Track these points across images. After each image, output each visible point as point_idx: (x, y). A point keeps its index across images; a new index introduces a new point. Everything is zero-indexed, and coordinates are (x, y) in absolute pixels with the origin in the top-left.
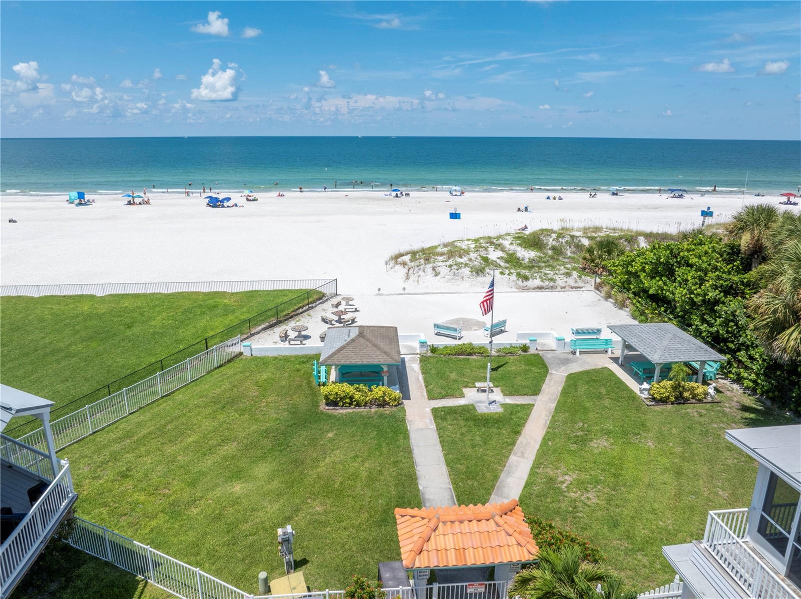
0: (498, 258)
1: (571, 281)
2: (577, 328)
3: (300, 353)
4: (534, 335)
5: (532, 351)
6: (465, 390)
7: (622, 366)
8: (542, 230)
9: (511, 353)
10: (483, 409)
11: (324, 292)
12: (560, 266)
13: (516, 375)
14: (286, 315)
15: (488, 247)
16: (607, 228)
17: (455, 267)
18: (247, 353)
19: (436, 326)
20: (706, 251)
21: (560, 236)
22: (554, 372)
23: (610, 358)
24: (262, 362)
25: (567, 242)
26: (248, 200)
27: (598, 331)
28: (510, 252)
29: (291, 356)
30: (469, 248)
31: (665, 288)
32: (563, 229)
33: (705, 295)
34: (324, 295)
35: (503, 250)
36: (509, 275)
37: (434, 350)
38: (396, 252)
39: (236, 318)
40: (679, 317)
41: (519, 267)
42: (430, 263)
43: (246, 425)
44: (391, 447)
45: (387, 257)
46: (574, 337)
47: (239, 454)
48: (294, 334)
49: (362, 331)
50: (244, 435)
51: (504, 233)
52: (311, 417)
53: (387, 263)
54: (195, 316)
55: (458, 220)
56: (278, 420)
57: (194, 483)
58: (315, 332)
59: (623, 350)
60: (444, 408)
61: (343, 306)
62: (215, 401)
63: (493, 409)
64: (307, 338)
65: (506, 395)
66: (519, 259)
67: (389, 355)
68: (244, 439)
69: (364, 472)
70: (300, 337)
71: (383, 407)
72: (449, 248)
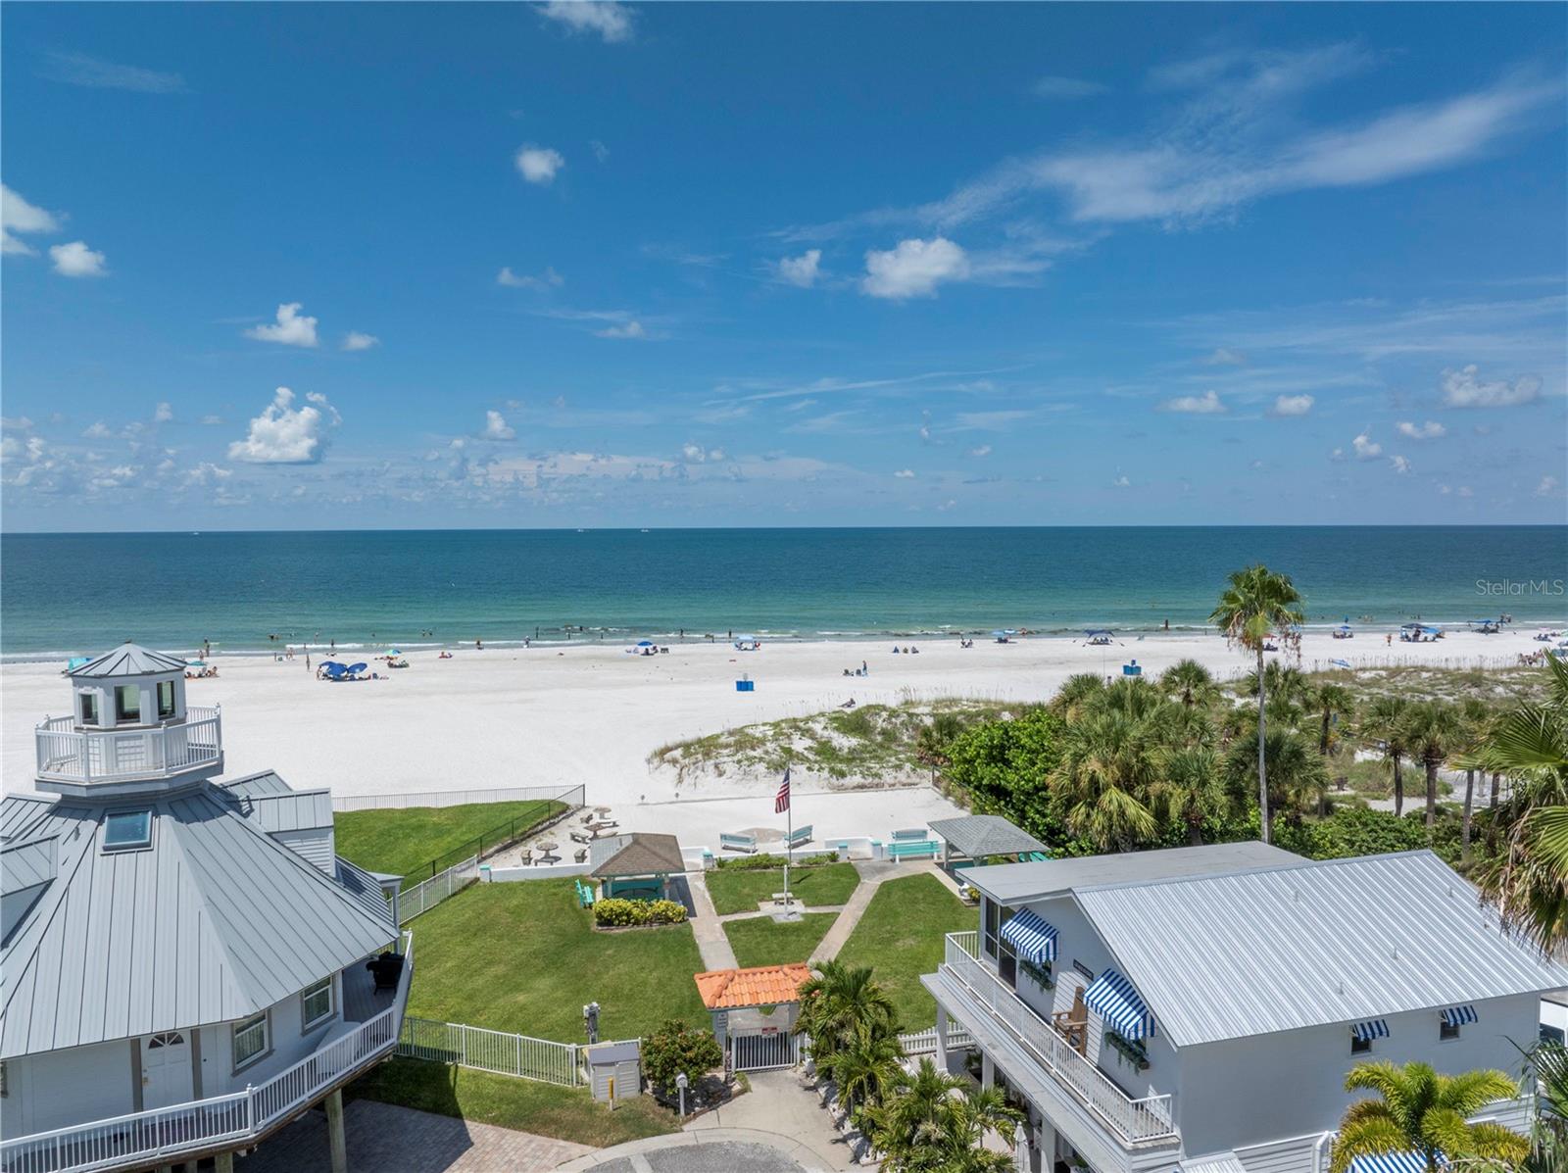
0: (806, 749)
1: (902, 776)
2: (898, 830)
3: (553, 876)
4: (846, 841)
5: (842, 860)
6: (760, 904)
7: (945, 871)
8: (869, 707)
9: (816, 863)
10: (780, 920)
11: (568, 803)
12: (890, 756)
13: (821, 886)
14: (522, 834)
15: (791, 734)
17: (746, 763)
18: (485, 879)
19: (724, 837)
21: (894, 713)
22: (866, 881)
23: (936, 864)
24: (507, 888)
25: (902, 723)
26: (391, 665)
27: (925, 833)
28: (823, 740)
29: (542, 881)
30: (765, 736)
31: (1001, 776)
32: (906, 703)
34: (568, 807)
35: (813, 737)
36: (818, 771)
37: (721, 864)
38: (661, 744)
39: (456, 840)
41: (834, 760)
42: (710, 758)
43: (509, 948)
44: (680, 959)
45: (648, 752)
46: (894, 842)
47: (511, 973)
48: (537, 855)
49: (637, 839)
50: (510, 957)
51: (816, 713)
52: (583, 937)
53: (649, 761)
54: (397, 839)
55: (749, 692)
56: (545, 942)
57: (470, 998)
58: (567, 851)
59: (947, 852)
60: (735, 922)
61: (596, 819)
62: (463, 929)
63: (793, 919)
64: (557, 859)
65: (807, 905)
66: (834, 749)
67: (670, 863)
68: (512, 960)
69: (653, 980)
70: (548, 858)
71: (666, 924)
72: (737, 737)
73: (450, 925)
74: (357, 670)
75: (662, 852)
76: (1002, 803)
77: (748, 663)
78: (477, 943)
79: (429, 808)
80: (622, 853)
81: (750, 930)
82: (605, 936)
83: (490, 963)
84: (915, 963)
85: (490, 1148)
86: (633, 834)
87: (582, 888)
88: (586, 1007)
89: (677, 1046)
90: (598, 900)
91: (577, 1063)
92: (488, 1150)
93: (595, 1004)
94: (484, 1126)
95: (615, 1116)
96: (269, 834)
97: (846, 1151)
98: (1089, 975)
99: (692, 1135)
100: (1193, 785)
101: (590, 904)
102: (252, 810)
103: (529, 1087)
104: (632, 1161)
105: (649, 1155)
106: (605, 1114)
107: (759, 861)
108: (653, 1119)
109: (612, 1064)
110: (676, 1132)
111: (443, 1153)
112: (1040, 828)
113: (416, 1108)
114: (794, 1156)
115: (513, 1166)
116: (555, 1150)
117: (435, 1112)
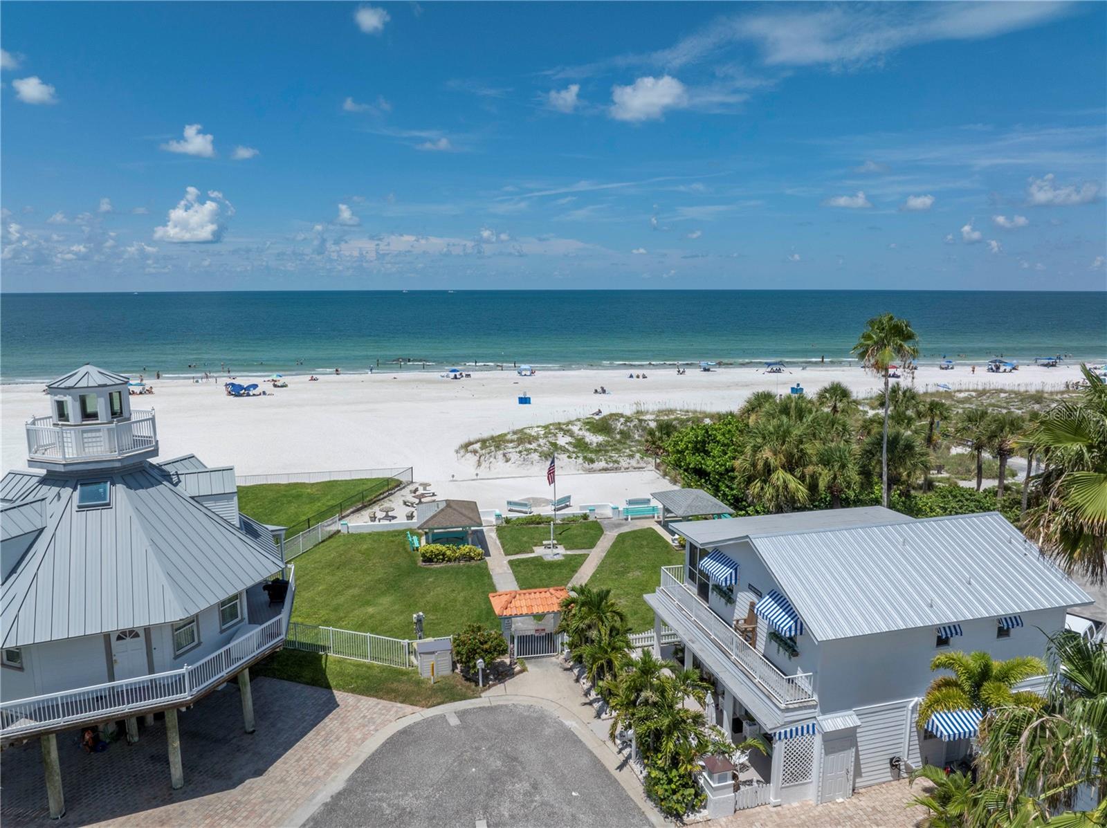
0: (567, 443)
1: (633, 463)
2: (630, 499)
3: (391, 529)
4: (594, 506)
5: (591, 518)
6: (535, 548)
7: (663, 526)
8: (612, 415)
9: (573, 521)
10: (548, 558)
11: (401, 480)
12: (626, 449)
13: (576, 536)
14: (369, 501)
15: (557, 433)
16: (680, 411)
17: (525, 453)
18: (344, 531)
19: (509, 503)
21: (629, 419)
22: (608, 533)
23: (656, 522)
24: (359, 538)
25: (635, 426)
26: (275, 386)
27: (649, 500)
28: (579, 437)
29: (383, 532)
30: (538, 435)
32: (638, 412)
34: (401, 483)
35: (572, 435)
36: (576, 458)
37: (508, 521)
38: (465, 440)
39: (323, 505)
40: (712, 485)
41: (586, 451)
42: (500, 450)
43: (361, 577)
44: (479, 584)
45: (457, 447)
46: (627, 507)
47: (363, 593)
48: (380, 515)
49: (449, 503)
50: (362, 583)
51: (575, 419)
52: (412, 570)
53: (457, 452)
54: (283, 504)
55: (528, 405)
56: (386, 573)
57: (336, 610)
58: (401, 513)
59: (664, 514)
60: (517, 560)
61: (421, 491)
62: (330, 564)
63: (556, 558)
64: (394, 518)
65: (567, 549)
66: (587, 444)
67: (472, 520)
68: (364, 585)
69: (460, 598)
70: (387, 517)
71: (470, 561)
72: (519, 435)
73: (320, 562)
74: (252, 389)
75: (466, 513)
76: (703, 480)
77: (527, 384)
78: (339, 574)
79: (304, 483)
80: (439, 513)
81: (528, 565)
82: (428, 569)
83: (349, 587)
84: (641, 587)
85: (351, 708)
86: (446, 501)
87: (412, 537)
88: (415, 616)
89: (477, 641)
90: (422, 545)
91: (409, 653)
92: (349, 709)
93: (421, 613)
94: (346, 694)
95: (435, 687)
96: (192, 498)
97: (591, 711)
98: (759, 594)
99: (487, 699)
100: (836, 468)
101: (417, 548)
102: (180, 481)
103: (376, 668)
104: (447, 717)
105: (459, 711)
106: (428, 686)
107: (534, 519)
108: (461, 689)
109: (433, 653)
110: (477, 697)
111: (319, 711)
112: (729, 498)
113: (300, 683)
114: (556, 714)
115: (366, 719)
116: (395, 709)
117: (313, 685)
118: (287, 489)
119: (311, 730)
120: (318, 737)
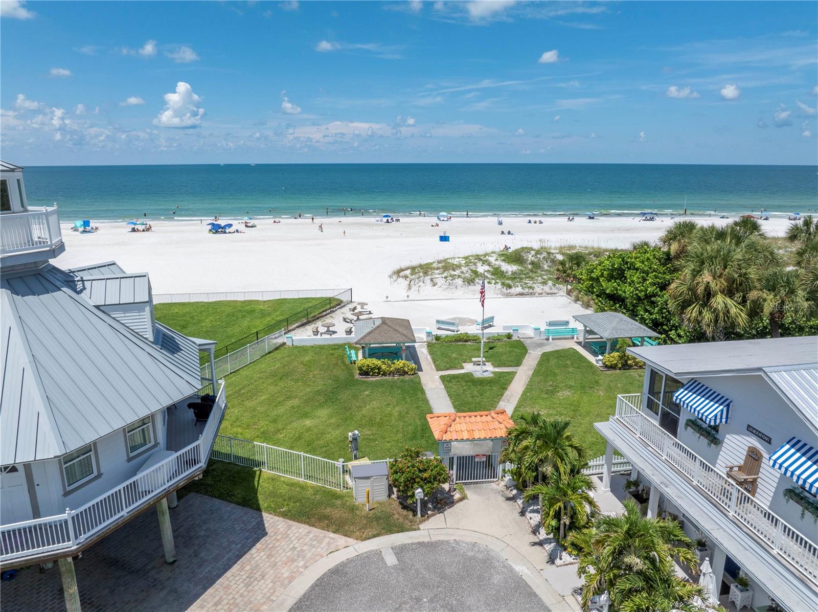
0: (486, 271)
1: (547, 289)
2: (550, 321)
3: (331, 343)
4: (517, 326)
5: (515, 338)
6: (464, 365)
7: (584, 347)
8: (523, 248)
9: (498, 340)
10: (478, 375)
11: (341, 299)
12: (538, 277)
13: (502, 354)
14: (313, 317)
15: (477, 263)
16: (579, 247)
17: (450, 278)
18: (289, 343)
19: (438, 322)
20: (648, 257)
21: (538, 252)
22: (532, 352)
23: (576, 342)
24: (303, 350)
25: (544, 258)
27: (567, 323)
28: (496, 266)
29: (325, 345)
30: (460, 264)
31: (619, 288)
32: (542, 248)
33: (647, 290)
34: (342, 302)
35: (489, 264)
36: (495, 284)
37: (438, 338)
38: (397, 267)
39: (273, 319)
40: (629, 310)
41: (503, 278)
42: (428, 275)
43: (302, 388)
44: (413, 398)
45: (390, 272)
46: (547, 328)
47: (302, 405)
48: (324, 329)
49: (384, 321)
50: (302, 394)
51: (491, 251)
52: (350, 382)
53: (390, 277)
54: (237, 318)
55: (447, 242)
56: (325, 385)
57: (274, 421)
58: (340, 328)
59: (585, 335)
60: (449, 376)
61: (359, 309)
62: (273, 375)
63: (486, 375)
64: (334, 332)
65: (495, 366)
66: (503, 272)
67: (406, 337)
68: (303, 396)
69: (395, 413)
70: (329, 332)
71: (403, 375)
72: (443, 264)
73: (265, 372)
74: (227, 228)
75: (401, 330)
76: (618, 305)
77: (445, 227)
78: (281, 384)
79: (258, 301)
80: (375, 329)
81: (459, 381)
82: (364, 382)
83: (289, 398)
84: (573, 408)
85: (280, 536)
86: (382, 318)
87: (350, 351)
88: (350, 434)
89: (416, 469)
90: (359, 359)
91: (343, 473)
92: (278, 538)
93: (356, 432)
94: (277, 518)
95: (369, 516)
96: (97, 307)
97: (542, 553)
98: (767, 439)
99: (426, 533)
100: (783, 292)
101: (355, 361)
102: (84, 288)
103: (310, 489)
104: (383, 554)
105: (396, 547)
106: (363, 513)
107: (461, 337)
108: (398, 519)
109: (368, 478)
110: (415, 530)
111: (247, 538)
112: (647, 322)
113: (230, 502)
114: (504, 555)
115: (296, 552)
116: (326, 540)
117: (244, 506)
118: (244, 305)
119: (235, 563)
120: (242, 573)
